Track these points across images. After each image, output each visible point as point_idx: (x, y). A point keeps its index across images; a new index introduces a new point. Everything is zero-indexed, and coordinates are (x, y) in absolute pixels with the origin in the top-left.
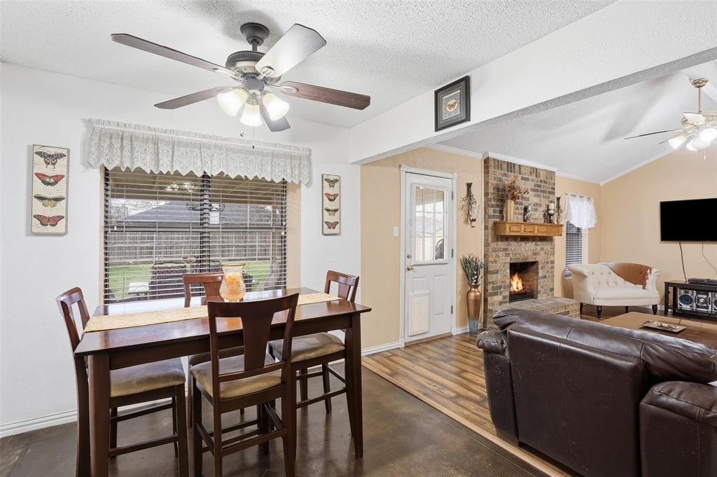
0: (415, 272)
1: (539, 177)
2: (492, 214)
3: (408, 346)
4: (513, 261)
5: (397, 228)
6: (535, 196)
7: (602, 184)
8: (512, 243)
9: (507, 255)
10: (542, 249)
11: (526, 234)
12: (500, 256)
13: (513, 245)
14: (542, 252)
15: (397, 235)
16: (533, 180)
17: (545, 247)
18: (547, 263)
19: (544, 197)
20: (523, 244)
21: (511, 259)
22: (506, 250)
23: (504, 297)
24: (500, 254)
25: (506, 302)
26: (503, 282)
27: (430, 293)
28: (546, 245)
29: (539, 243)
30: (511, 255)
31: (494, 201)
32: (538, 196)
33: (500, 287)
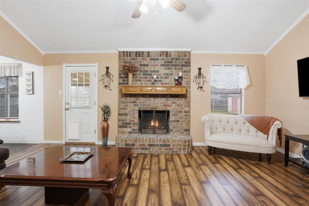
0: (71, 111)
1: (170, 56)
2: (122, 82)
4: (141, 109)
5: (61, 91)
6: (165, 69)
7: (265, 53)
8: (140, 98)
9: (135, 105)
10: (174, 103)
11: (156, 93)
12: (129, 106)
13: (142, 100)
14: (174, 105)
15: (61, 94)
16: (162, 59)
17: (178, 102)
18: (180, 112)
19: (175, 69)
20: (152, 99)
21: (139, 108)
22: (134, 102)
23: (133, 130)
24: (129, 104)
25: (135, 133)
26: (131, 121)
27: (80, 121)
28: (178, 100)
29: (170, 99)
30: (140, 106)
31: (123, 75)
32: (169, 69)
33: (129, 124)
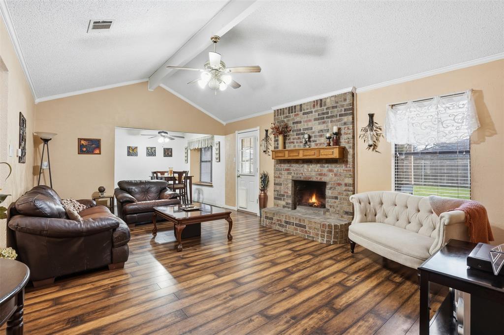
0: (241, 178)
1: (325, 105)
2: (277, 145)
3: (238, 211)
4: (294, 179)
5: (235, 158)
6: (319, 124)
8: (293, 165)
9: (289, 174)
10: (331, 171)
12: (283, 174)
13: (295, 167)
14: (331, 174)
15: (235, 161)
17: (335, 170)
18: (339, 184)
19: (331, 122)
20: (306, 166)
21: (293, 177)
22: (288, 170)
23: (287, 204)
24: (283, 172)
25: (288, 208)
26: (285, 192)
27: (247, 189)
28: (337, 167)
29: (326, 165)
30: (293, 174)
31: (277, 137)
32: (324, 123)
33: (283, 196)
